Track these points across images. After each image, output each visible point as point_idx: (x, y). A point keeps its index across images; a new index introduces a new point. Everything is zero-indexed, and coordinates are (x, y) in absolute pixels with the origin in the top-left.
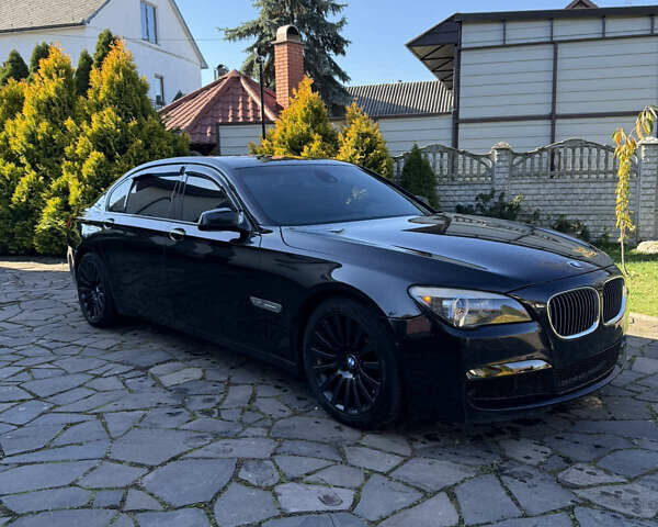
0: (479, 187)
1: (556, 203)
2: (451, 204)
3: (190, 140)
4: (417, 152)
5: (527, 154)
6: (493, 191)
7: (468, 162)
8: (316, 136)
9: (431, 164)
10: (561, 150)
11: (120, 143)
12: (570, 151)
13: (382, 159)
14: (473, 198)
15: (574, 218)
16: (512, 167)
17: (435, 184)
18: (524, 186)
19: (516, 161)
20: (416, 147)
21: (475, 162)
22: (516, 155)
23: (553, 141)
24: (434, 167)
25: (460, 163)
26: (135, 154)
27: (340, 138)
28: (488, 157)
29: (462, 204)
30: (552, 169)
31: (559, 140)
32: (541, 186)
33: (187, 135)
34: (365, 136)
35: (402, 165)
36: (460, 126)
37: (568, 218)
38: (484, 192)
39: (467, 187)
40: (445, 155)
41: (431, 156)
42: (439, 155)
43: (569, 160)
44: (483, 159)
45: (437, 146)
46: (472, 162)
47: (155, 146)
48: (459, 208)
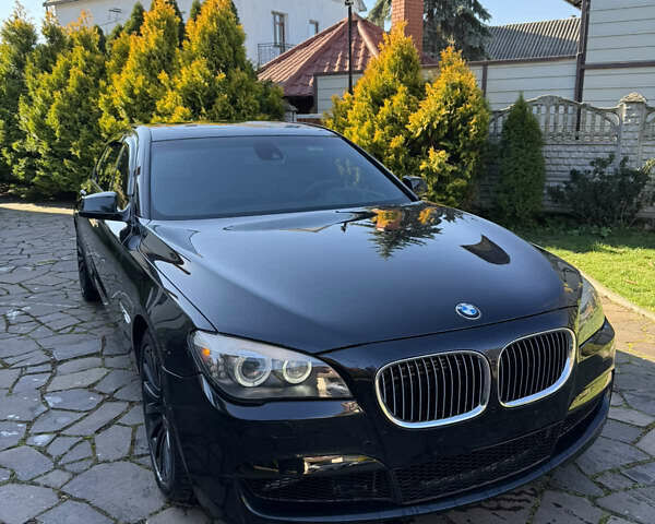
0: (601, 148)
2: (566, 168)
3: (283, 93)
4: (522, 105)
6: (612, 157)
7: (589, 118)
8: (401, 88)
9: (542, 124)
11: (208, 96)
13: (472, 114)
14: (588, 162)
16: (645, 125)
17: (543, 144)
19: (651, 117)
20: (521, 100)
21: (598, 118)
22: (651, 109)
26: (220, 110)
27: (428, 87)
28: (614, 111)
29: (577, 168)
34: (454, 87)
36: (586, 72)
39: (586, 148)
41: (543, 109)
42: (553, 108)
44: (609, 115)
45: (552, 98)
46: (593, 116)
47: (241, 101)
48: (574, 174)
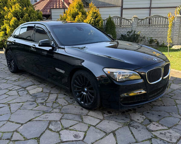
0: (128, 29)
1: (150, 34)
2: (120, 34)
3: (43, 14)
4: (110, 18)
5: (142, 19)
6: (132, 30)
7: (125, 21)
8: (80, 13)
9: (114, 22)
10: (152, 18)
11: (21, 15)
12: (155, 18)
13: (100, 20)
14: (126, 32)
15: (155, 38)
16: (138, 23)
17: (115, 28)
18: (141, 29)
19: (139, 21)
20: (110, 16)
21: (127, 21)
22: (139, 19)
23: (150, 16)
24: (115, 22)
25: (123, 21)
26: (26, 18)
27: (87, 13)
28: (131, 20)
29: (123, 34)
30: (149, 24)
31: (152, 15)
32: (146, 29)
33: (42, 12)
34: (95, 13)
35: (106, 22)
36: (123, 10)
37: (153, 38)
38: (129, 31)
39: (125, 29)
40: (119, 19)
41: (114, 19)
42: (117, 19)
43: (154, 21)
44: (130, 21)
45: (116, 16)
46: (126, 21)
47: (32, 16)
48: (122, 35)
